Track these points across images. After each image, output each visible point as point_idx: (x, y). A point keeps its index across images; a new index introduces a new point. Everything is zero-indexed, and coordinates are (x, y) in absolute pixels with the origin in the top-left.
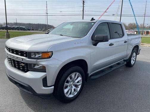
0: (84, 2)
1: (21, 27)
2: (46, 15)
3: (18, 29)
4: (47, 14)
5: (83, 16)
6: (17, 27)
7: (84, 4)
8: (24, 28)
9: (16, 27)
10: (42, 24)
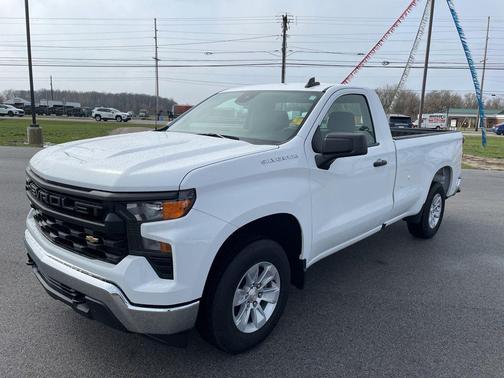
0: (285, 19)
1: (68, 104)
2: (154, 63)
3: (57, 111)
4: (157, 59)
5: (283, 67)
6: (55, 106)
7: (285, 26)
8: (78, 110)
9: (51, 104)
10: (137, 95)
